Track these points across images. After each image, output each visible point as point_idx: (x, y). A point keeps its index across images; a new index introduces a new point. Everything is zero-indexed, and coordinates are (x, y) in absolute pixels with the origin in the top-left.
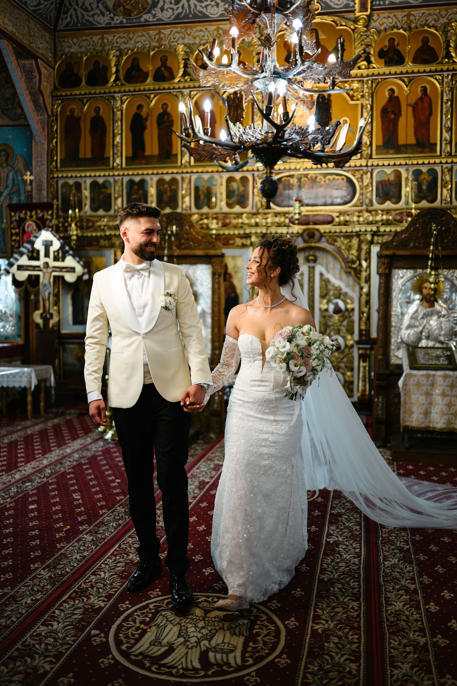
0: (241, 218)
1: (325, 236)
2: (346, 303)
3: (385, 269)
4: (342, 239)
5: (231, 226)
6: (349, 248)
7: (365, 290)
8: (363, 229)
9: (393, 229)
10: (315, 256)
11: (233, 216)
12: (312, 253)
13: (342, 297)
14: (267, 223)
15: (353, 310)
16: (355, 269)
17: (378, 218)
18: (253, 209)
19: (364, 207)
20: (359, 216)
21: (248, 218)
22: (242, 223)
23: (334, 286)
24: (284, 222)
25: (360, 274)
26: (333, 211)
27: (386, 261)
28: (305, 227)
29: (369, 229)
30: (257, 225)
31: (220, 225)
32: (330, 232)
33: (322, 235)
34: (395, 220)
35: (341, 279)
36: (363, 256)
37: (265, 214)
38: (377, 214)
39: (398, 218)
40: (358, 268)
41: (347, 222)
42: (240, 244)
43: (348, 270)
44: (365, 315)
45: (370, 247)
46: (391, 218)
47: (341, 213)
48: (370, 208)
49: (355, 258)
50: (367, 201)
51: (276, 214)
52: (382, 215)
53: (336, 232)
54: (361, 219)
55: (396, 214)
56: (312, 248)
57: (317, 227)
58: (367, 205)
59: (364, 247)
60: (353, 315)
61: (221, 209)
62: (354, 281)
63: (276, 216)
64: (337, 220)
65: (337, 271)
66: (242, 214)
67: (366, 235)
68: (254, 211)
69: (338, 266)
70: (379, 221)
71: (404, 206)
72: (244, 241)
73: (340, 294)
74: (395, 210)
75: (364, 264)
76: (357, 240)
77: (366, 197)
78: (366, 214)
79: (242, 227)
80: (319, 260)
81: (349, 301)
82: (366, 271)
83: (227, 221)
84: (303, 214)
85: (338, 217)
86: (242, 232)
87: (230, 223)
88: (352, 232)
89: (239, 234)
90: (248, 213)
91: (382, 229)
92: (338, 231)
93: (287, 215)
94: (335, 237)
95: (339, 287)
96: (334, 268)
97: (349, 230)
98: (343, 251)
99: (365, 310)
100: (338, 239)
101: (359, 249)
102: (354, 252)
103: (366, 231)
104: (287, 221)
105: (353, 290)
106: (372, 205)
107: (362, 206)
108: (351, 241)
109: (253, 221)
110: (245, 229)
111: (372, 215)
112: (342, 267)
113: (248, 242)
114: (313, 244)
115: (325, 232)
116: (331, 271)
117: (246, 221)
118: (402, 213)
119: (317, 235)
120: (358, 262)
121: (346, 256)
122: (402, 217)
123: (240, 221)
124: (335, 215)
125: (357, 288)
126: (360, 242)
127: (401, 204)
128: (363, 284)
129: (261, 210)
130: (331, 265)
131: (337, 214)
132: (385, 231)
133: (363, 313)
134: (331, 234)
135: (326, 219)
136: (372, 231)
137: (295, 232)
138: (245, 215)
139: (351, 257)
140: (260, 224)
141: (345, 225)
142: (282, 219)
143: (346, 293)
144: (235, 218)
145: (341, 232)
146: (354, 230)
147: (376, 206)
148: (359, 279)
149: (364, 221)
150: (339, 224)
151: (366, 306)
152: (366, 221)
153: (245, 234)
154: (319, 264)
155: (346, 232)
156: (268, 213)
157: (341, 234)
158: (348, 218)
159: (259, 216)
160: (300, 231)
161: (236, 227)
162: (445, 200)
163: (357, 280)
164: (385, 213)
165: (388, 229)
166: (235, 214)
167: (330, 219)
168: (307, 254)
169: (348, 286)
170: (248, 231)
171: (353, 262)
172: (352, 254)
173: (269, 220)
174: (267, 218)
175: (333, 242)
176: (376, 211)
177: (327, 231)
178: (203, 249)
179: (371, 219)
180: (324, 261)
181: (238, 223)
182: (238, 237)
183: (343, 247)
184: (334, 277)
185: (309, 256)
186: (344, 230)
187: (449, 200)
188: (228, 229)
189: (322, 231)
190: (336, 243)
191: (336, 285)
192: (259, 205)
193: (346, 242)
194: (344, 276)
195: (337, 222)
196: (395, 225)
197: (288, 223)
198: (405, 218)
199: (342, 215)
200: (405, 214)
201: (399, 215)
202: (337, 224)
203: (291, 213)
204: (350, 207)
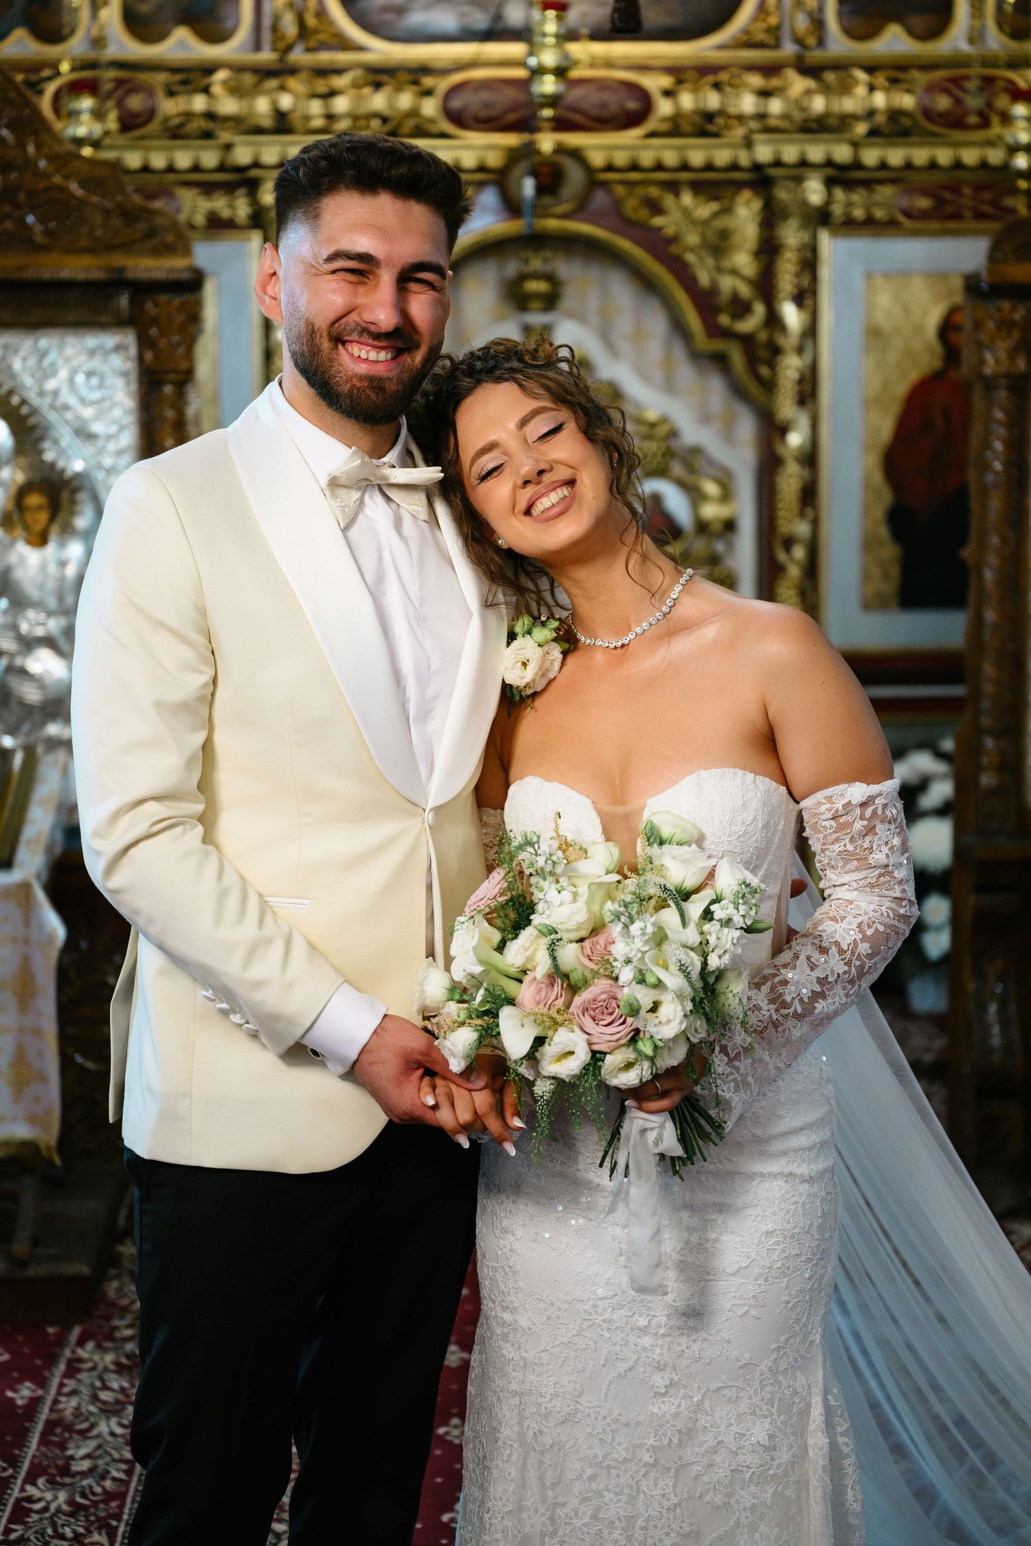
0: (206, 90)
1: (605, 184)
2: (695, 495)
3: (1013, 353)
4: (687, 198)
5: (154, 126)
6: (719, 245)
7: (795, 439)
8: (790, 153)
9: (921, 156)
10: (551, 278)
11: (162, 77)
12: (536, 264)
13: (677, 469)
14: (330, 117)
15: (730, 526)
16: (747, 341)
17: (849, 105)
18: (257, 47)
19: (789, 49)
20: (764, 94)
21: (235, 90)
22: (210, 116)
23: (639, 421)
24: (414, 113)
25: (772, 365)
26: (643, 67)
27: (1017, 316)
28: (514, 140)
29: (816, 153)
30: (282, 124)
31: (112, 123)
32: (634, 167)
33: (595, 180)
34: (927, 113)
35: (670, 387)
36: (787, 279)
37: (323, 72)
38: (845, 88)
39: (943, 103)
40: (763, 336)
41: (709, 116)
42: (199, 219)
43: (718, 345)
44: (799, 553)
45: (814, 237)
46: (907, 101)
47: (680, 74)
48: (816, 56)
49: (745, 291)
50: (802, 23)
51: (378, 76)
52: (872, 88)
53: (659, 166)
54: (775, 106)
55: (932, 88)
56: (535, 241)
57: (573, 139)
58: (799, 41)
59: (792, 236)
60: (730, 546)
61: (98, 42)
62: (738, 391)
63: (378, 86)
64: (664, 107)
65: (655, 349)
66: (209, 69)
67: (799, 180)
68: (267, 56)
69: (657, 323)
70: (855, 117)
71: (966, 48)
72: (220, 204)
73: (669, 454)
74: (927, 66)
75: (791, 315)
76: (757, 204)
78: (798, 84)
79: (207, 135)
80: (569, 299)
81: (711, 488)
82: (800, 350)
83: (135, 103)
84: (574, 74)
85: (668, 93)
86: (210, 159)
87: (150, 114)
88: (734, 167)
89: (196, 168)
90: (239, 69)
91: (870, 157)
92: (670, 159)
93: (428, 81)
94: (654, 192)
95: (664, 420)
96: (638, 337)
97: (722, 157)
98: (690, 258)
99: (802, 529)
100: (669, 201)
101: (768, 249)
102: (743, 260)
103: (804, 163)
104: (430, 107)
105: (728, 436)
106: (821, 43)
107: (777, 45)
108: (727, 210)
109: (262, 105)
110: (228, 147)
111: (826, 90)
112: (678, 326)
113: (242, 209)
114: (552, 224)
115: (609, 167)
116: (624, 346)
117: (228, 106)
118: (956, 81)
119: (575, 176)
120: (759, 309)
121: (704, 279)
122: (958, 101)
123: (199, 103)
124: (654, 83)
125: (747, 427)
126: (771, 218)
127: (953, 41)
128: (786, 407)
129: (298, 56)
130: (624, 323)
131: (666, 81)
132: (883, 166)
133: (788, 543)
134: (634, 176)
135: (614, 101)
136: (829, 163)
137: (470, 161)
138: (221, 75)
139: (727, 284)
140: (296, 119)
141: (703, 133)
142: (405, 100)
143: (697, 451)
144: (171, 93)
145: (685, 167)
146: (744, 159)
147: (838, 44)
148: (769, 386)
149: (785, 116)
150: (675, 128)
151: (802, 514)
152: (798, 116)
153: (221, 168)
154: (571, 315)
155: (709, 167)
156: (339, 71)
157: (685, 176)
158: (713, 101)
159: (292, 83)
160: (494, 160)
161: (176, 133)
163: (753, 387)
164: (880, 80)
165: (896, 157)
166: (174, 70)
167: (632, 105)
168: (512, 268)
169: (705, 418)
170: (242, 156)
171: (741, 308)
172: (734, 272)
173: (341, 104)
174: (332, 93)
175: (643, 214)
176: (841, 66)
177: (621, 159)
178: (91, 250)
179: (818, 104)
180: (593, 301)
181: (189, 115)
182: (187, 184)
183: (693, 239)
184: (642, 373)
185: (522, 278)
186: (697, 158)
188: (139, 143)
189: (598, 159)
190: (658, 221)
191: (652, 415)
192: (290, 27)
193: (705, 210)
194: (686, 372)
195: (664, 120)
196: (929, 138)
197: (431, 121)
198: (974, 102)
199: (687, 86)
200: (972, 85)
201: (947, 91)
202: (664, 127)
203: (445, 72)
204: (722, 47)
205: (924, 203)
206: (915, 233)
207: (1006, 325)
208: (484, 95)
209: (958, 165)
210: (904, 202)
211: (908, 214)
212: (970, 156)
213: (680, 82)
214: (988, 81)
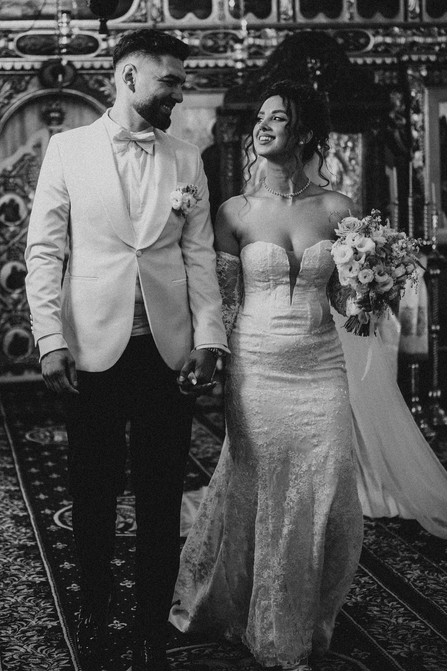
1: (81, 75)
9: (202, 63)
10: (60, 111)
12: (54, 106)
19: (150, 23)
24: (5, 48)
26: (95, 30)
28: (45, 58)
32: (92, 68)
33: (77, 73)
34: (204, 46)
39: (210, 43)
46: (196, 42)
47: (109, 33)
50: (155, 13)
52: (183, 37)
53: (102, 68)
55: (205, 37)
56: (54, 97)
58: (154, 20)
64: (103, 45)
71: (218, 22)
74: (203, 29)
77: (153, 5)
80: (67, 119)
85: (104, 40)
93: (11, 36)
94: (100, 78)
100: (106, 81)
104: (12, 46)
106: (163, 20)
107: (146, 21)
115: (82, 68)
118: (215, 35)
119: (69, 72)
122: (216, 43)
124: (99, 36)
127: (213, 19)
131: (103, 36)
134: (92, 72)
135: (83, 43)
137: (28, 66)
142: (2, 43)
147: (169, 21)
150: (107, 53)
154: (68, 126)
160: (37, 66)
162: (286, 13)
164: (186, 34)
167: (91, 44)
168: (44, 108)
175: (96, 86)
176: (171, 29)
177: (87, 65)
180: (77, 121)
185: (48, 112)
187: (291, 13)
189: (78, 65)
190: (102, 89)
195: (103, 50)
196: (204, 56)
197: (13, 51)
198: (222, 43)
199: (112, 37)
200: (221, 36)
201: (211, 39)
202: (103, 52)
203: (17, 32)
204: (124, 22)
205: (204, 81)
206: (201, 93)
207: (231, 125)
208: (33, 41)
209: (216, 66)
210: (197, 81)
211: (199, 85)
212: (221, 63)
213: (109, 35)
214: (226, 35)
